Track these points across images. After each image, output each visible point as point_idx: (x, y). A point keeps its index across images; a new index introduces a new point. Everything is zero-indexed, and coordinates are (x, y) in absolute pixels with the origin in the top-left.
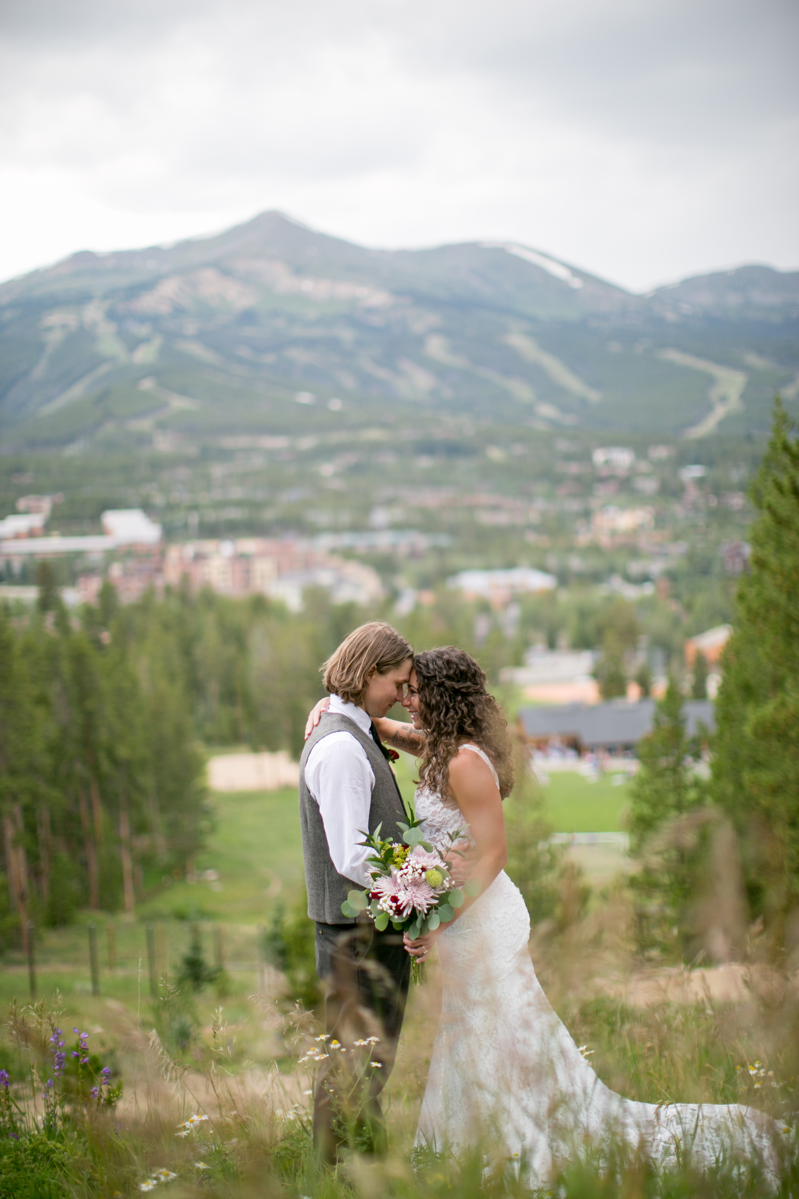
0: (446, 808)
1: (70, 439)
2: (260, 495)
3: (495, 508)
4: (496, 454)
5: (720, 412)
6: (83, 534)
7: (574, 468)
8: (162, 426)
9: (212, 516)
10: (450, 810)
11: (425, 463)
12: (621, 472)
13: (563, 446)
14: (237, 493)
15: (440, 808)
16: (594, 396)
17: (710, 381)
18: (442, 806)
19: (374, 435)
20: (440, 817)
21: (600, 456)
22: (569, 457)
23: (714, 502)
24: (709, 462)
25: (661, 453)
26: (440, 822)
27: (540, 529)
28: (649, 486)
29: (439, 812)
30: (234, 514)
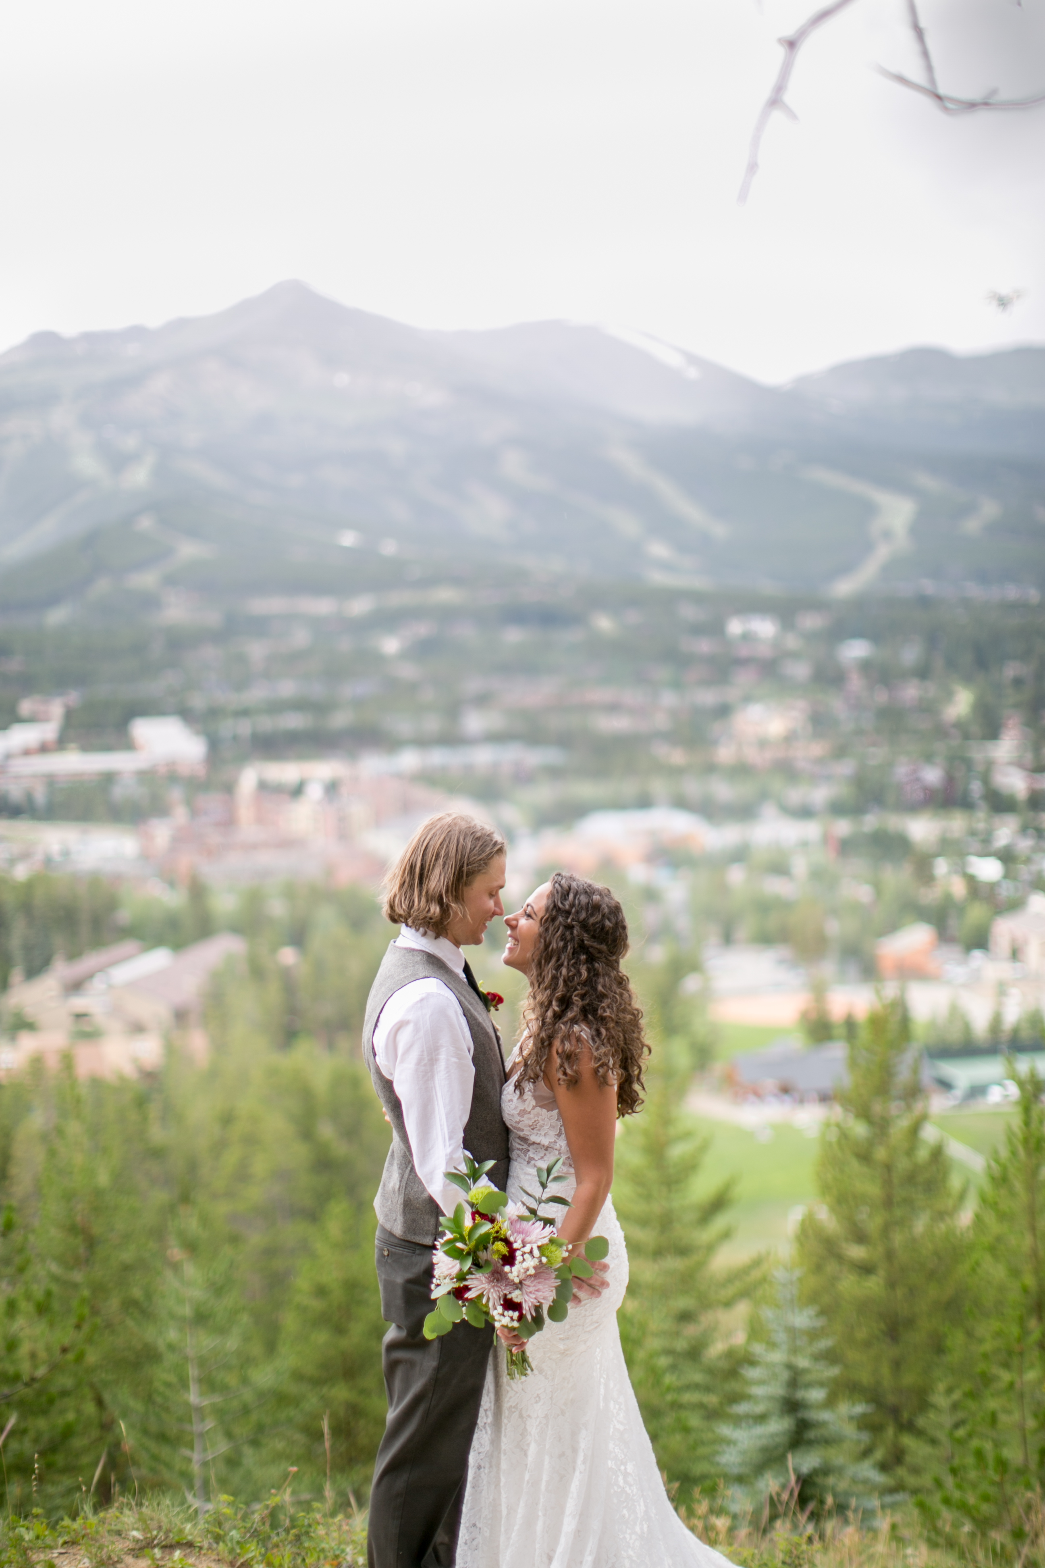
0: (540, 1106)
1: (53, 600)
2: (317, 690)
3: (613, 708)
4: (604, 623)
5: (883, 553)
6: (108, 748)
7: (704, 646)
8: (170, 581)
9: (267, 724)
10: (544, 1111)
11: (514, 636)
12: (764, 651)
13: (689, 612)
14: (287, 689)
15: (531, 1107)
16: (720, 530)
17: (869, 509)
18: (534, 1104)
19: (445, 595)
20: (530, 1119)
21: (735, 627)
22: (698, 630)
23: (881, 697)
24: (874, 635)
25: (811, 622)
26: (530, 1126)
27: (672, 737)
28: (800, 671)
29: (530, 1112)
30: (294, 721)
